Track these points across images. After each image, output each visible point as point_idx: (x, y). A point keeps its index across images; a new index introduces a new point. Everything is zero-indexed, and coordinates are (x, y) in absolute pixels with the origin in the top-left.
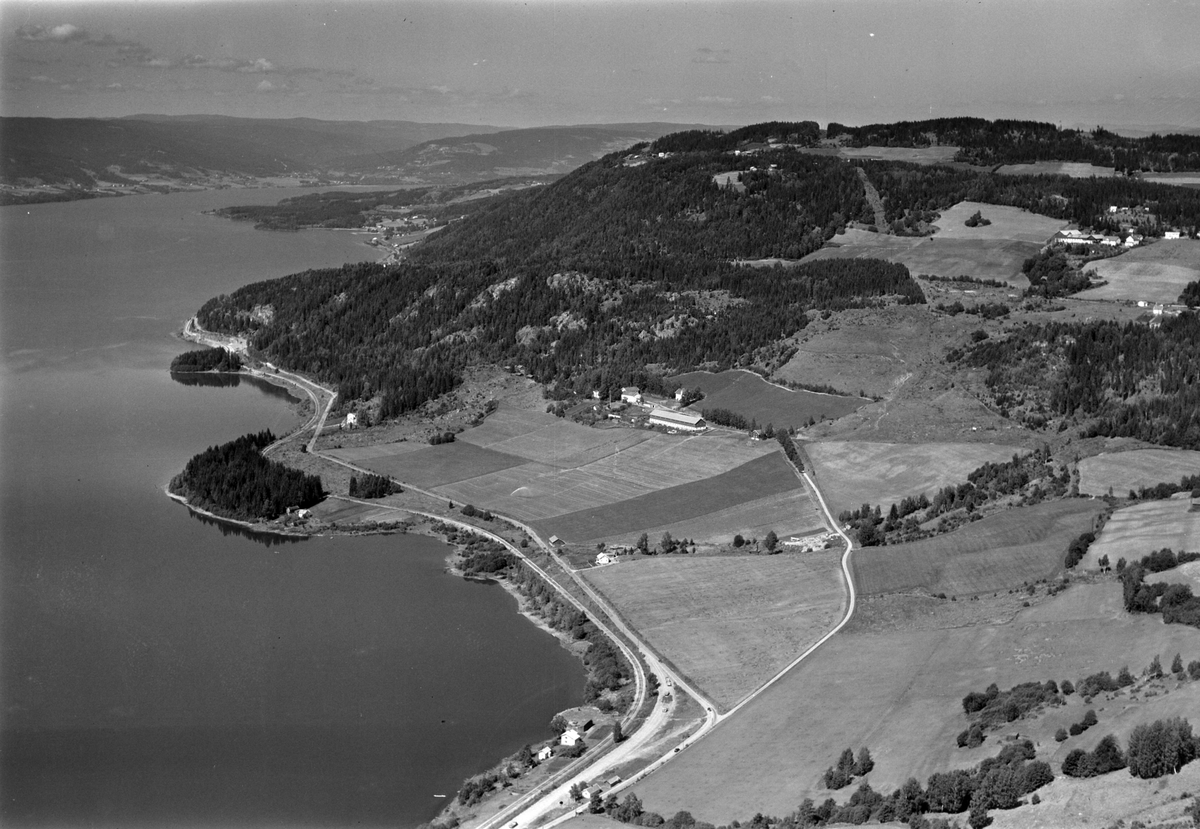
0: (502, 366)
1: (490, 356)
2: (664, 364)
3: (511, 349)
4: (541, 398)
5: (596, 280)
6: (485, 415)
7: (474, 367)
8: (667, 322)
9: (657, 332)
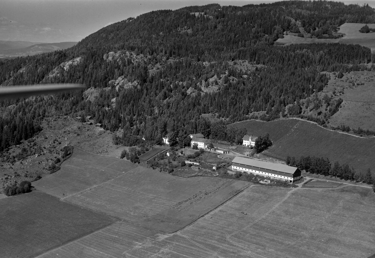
0: (73, 117)
1: (64, 110)
2: (217, 114)
3: (79, 105)
4: (111, 144)
5: (142, 55)
6: (62, 160)
7: (51, 118)
8: (211, 80)
9: (203, 88)
